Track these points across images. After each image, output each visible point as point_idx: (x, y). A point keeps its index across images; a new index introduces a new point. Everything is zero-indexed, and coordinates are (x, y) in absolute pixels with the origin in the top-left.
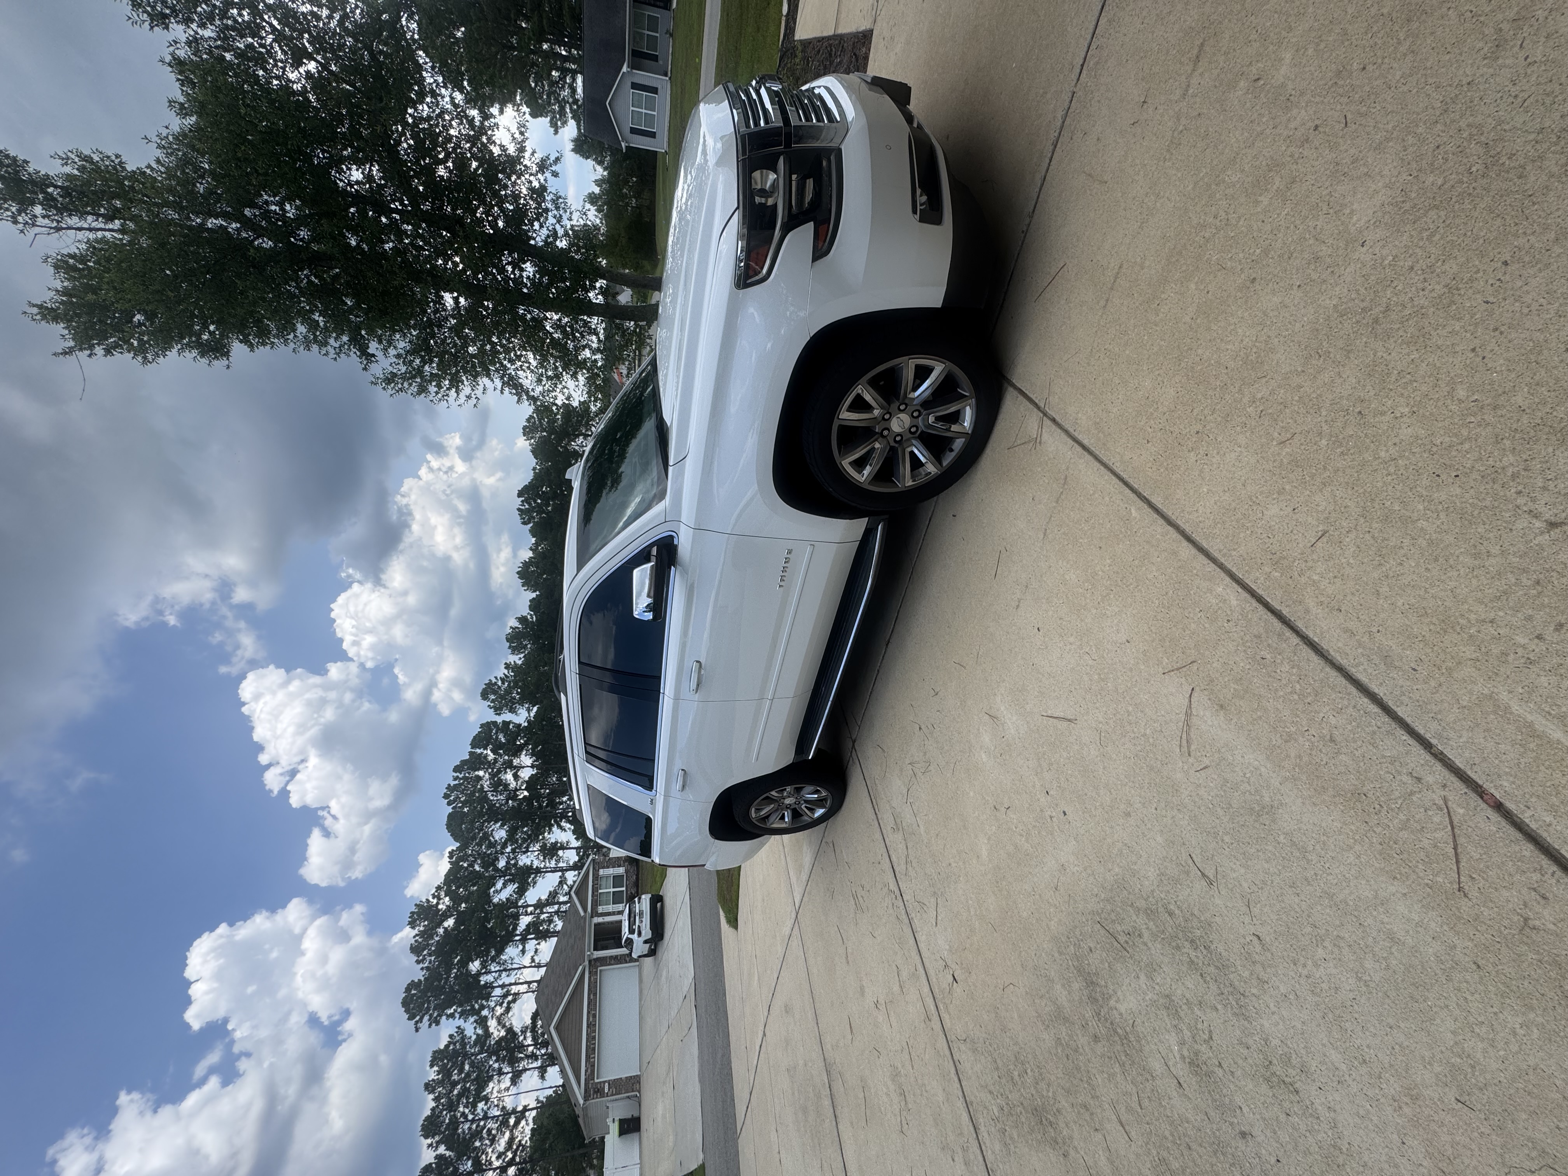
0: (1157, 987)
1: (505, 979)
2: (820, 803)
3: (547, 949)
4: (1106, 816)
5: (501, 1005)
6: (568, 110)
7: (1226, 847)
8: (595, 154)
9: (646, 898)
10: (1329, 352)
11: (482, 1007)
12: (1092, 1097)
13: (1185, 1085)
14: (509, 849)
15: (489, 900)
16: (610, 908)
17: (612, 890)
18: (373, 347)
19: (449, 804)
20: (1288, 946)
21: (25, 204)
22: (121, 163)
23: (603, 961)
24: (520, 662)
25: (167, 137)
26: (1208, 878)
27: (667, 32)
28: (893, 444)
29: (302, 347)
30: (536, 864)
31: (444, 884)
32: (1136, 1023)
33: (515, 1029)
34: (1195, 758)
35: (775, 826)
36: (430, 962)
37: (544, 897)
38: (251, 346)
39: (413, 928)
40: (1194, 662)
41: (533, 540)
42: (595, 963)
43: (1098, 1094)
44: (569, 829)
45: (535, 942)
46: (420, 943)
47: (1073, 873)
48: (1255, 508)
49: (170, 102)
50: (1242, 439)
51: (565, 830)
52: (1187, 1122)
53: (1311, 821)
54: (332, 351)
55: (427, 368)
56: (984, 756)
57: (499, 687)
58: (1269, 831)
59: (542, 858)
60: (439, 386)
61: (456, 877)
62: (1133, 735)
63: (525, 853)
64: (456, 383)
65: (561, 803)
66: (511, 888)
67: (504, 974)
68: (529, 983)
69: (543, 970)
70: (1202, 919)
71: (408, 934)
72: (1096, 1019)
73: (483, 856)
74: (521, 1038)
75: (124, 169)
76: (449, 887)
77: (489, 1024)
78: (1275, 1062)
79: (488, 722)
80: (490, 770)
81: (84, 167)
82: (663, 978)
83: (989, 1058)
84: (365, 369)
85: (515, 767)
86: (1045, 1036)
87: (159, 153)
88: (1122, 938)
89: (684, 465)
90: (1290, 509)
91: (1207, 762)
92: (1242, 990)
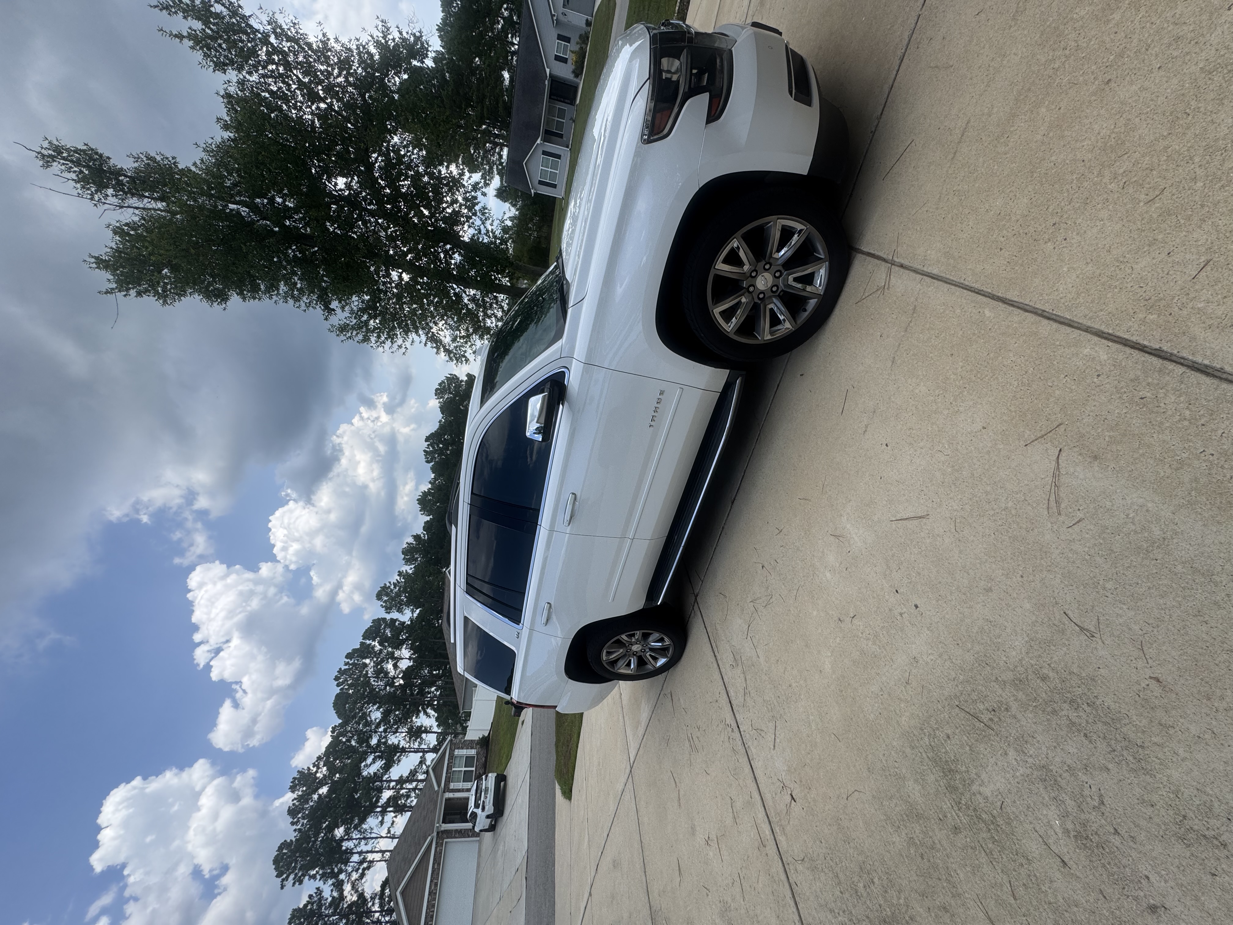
0: (1030, 760)
1: (363, 847)
2: (662, 651)
3: (401, 821)
4: (964, 597)
5: (357, 871)
6: (495, 170)
7: (1108, 594)
8: (511, 198)
9: (492, 776)
10: (1199, 108)
11: (341, 871)
12: (953, 896)
13: (1071, 863)
14: (381, 729)
15: (359, 774)
16: (461, 785)
17: (464, 769)
18: (334, 304)
19: (338, 685)
20: (1198, 680)
21: (101, 187)
22: (175, 163)
23: (449, 834)
24: (410, 572)
25: (211, 145)
26: (1087, 630)
27: (572, 119)
28: (757, 300)
29: (282, 300)
30: (403, 744)
31: (324, 756)
32: (1005, 804)
33: (366, 894)
34: (1066, 515)
35: (622, 671)
36: (302, 825)
37: (406, 774)
38: (244, 299)
39: (293, 792)
40: (1061, 424)
41: (433, 476)
42: (443, 835)
43: (960, 891)
44: (433, 716)
45: (393, 814)
46: (297, 806)
47: (927, 663)
48: (1123, 267)
49: (218, 118)
50: (1104, 214)
51: (430, 717)
52: (1076, 906)
53: (1216, 541)
54: (303, 305)
55: (372, 322)
56: (828, 575)
57: (392, 591)
58: (1162, 564)
59: (408, 739)
60: (379, 337)
61: (335, 750)
62: (992, 512)
63: (395, 733)
64: (392, 337)
65: (429, 693)
66: (379, 764)
67: (363, 842)
68: (383, 852)
69: (396, 841)
70: (1084, 675)
71: (289, 798)
72: (956, 808)
73: (360, 733)
74: (370, 904)
75: (177, 166)
76: (328, 758)
77: (344, 888)
78: (1191, 814)
79: (379, 619)
80: (375, 659)
81: (148, 164)
82: (500, 852)
83: (831, 875)
84: (326, 319)
85: (396, 658)
86: (896, 839)
87: (203, 155)
88: (985, 717)
89: (582, 307)
90: (1164, 255)
91: (1080, 515)
92: (1139, 742)
